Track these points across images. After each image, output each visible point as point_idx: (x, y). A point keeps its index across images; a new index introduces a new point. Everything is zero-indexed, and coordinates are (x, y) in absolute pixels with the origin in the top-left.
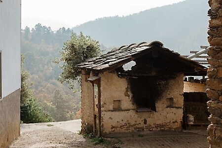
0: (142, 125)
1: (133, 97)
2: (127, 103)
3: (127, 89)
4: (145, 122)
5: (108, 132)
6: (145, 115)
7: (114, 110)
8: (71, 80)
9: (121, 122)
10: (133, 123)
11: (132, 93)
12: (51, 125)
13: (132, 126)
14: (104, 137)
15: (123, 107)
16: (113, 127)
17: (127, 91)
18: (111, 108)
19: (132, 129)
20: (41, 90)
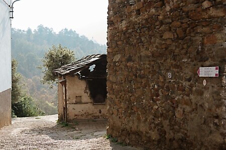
0: (98, 114)
1: (91, 94)
2: (86, 98)
3: (86, 88)
4: (100, 112)
5: (72, 119)
6: (100, 107)
7: (76, 103)
8: (51, 82)
9: (81, 112)
10: (91, 113)
11: (90, 90)
12: (38, 118)
13: (90, 115)
14: (69, 122)
15: (83, 101)
16: (76, 115)
17: (86, 89)
18: (74, 101)
19: (90, 117)
20: (44, 90)
